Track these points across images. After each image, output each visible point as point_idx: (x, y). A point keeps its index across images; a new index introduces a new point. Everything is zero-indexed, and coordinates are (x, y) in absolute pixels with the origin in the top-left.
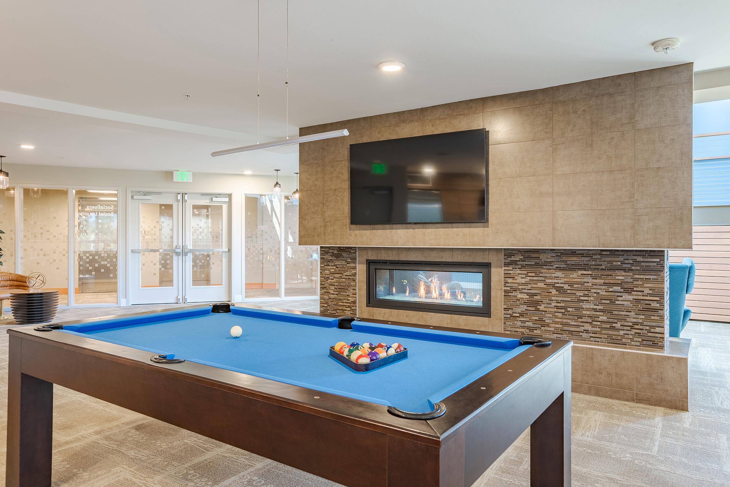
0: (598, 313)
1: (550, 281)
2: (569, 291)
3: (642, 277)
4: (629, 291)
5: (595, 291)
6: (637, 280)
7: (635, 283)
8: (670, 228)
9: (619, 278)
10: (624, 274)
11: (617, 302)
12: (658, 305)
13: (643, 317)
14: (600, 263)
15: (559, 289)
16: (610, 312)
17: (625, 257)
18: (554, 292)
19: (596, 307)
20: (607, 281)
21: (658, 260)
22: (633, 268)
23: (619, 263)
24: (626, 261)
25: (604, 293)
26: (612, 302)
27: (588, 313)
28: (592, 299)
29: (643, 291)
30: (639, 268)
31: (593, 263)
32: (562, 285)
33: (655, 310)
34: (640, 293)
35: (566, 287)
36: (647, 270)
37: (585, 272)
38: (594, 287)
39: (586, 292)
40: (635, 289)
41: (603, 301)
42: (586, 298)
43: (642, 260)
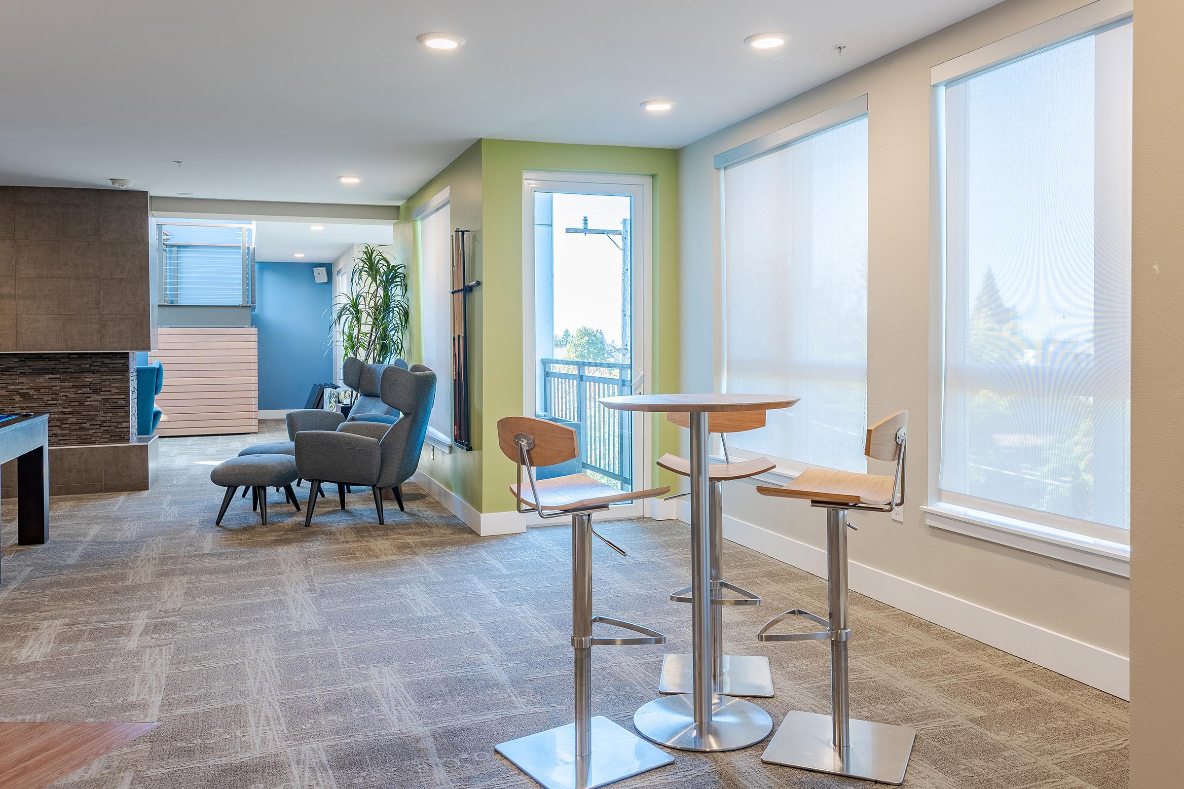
0: (67, 416)
1: (14, 387)
2: (35, 397)
3: (110, 377)
4: (97, 391)
5: (63, 394)
6: (105, 380)
7: (103, 383)
8: (132, 333)
9: (88, 380)
10: (92, 375)
11: (86, 404)
12: (124, 402)
13: (111, 415)
14: (68, 367)
15: (23, 395)
16: (79, 413)
17: (93, 359)
18: (18, 398)
19: (64, 410)
20: (75, 384)
21: (124, 361)
22: (101, 370)
23: (88, 366)
24: (94, 364)
25: (73, 396)
26: (81, 403)
27: (57, 416)
28: (61, 402)
29: (111, 391)
30: (106, 369)
31: (61, 366)
32: (28, 391)
33: (122, 407)
34: (107, 393)
35: (32, 392)
36: (113, 371)
37: (52, 376)
38: (63, 390)
39: (55, 396)
40: (103, 390)
41: (72, 404)
42: (55, 402)
43: (109, 362)
